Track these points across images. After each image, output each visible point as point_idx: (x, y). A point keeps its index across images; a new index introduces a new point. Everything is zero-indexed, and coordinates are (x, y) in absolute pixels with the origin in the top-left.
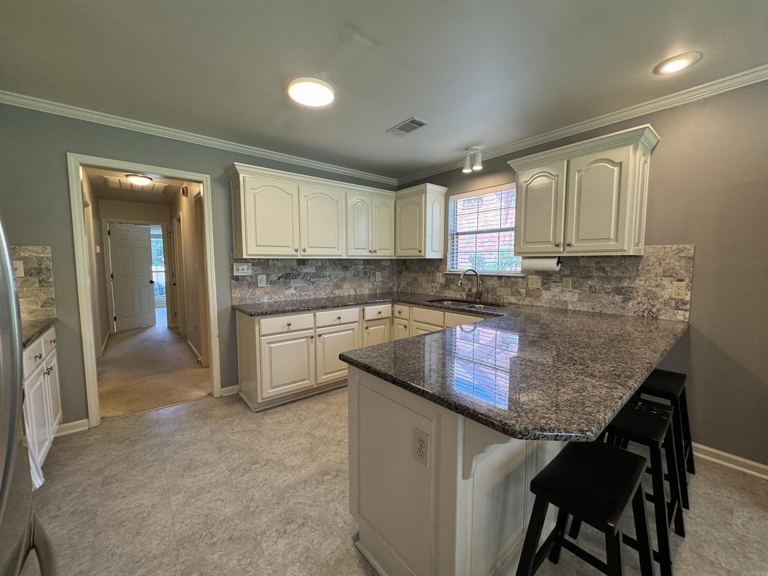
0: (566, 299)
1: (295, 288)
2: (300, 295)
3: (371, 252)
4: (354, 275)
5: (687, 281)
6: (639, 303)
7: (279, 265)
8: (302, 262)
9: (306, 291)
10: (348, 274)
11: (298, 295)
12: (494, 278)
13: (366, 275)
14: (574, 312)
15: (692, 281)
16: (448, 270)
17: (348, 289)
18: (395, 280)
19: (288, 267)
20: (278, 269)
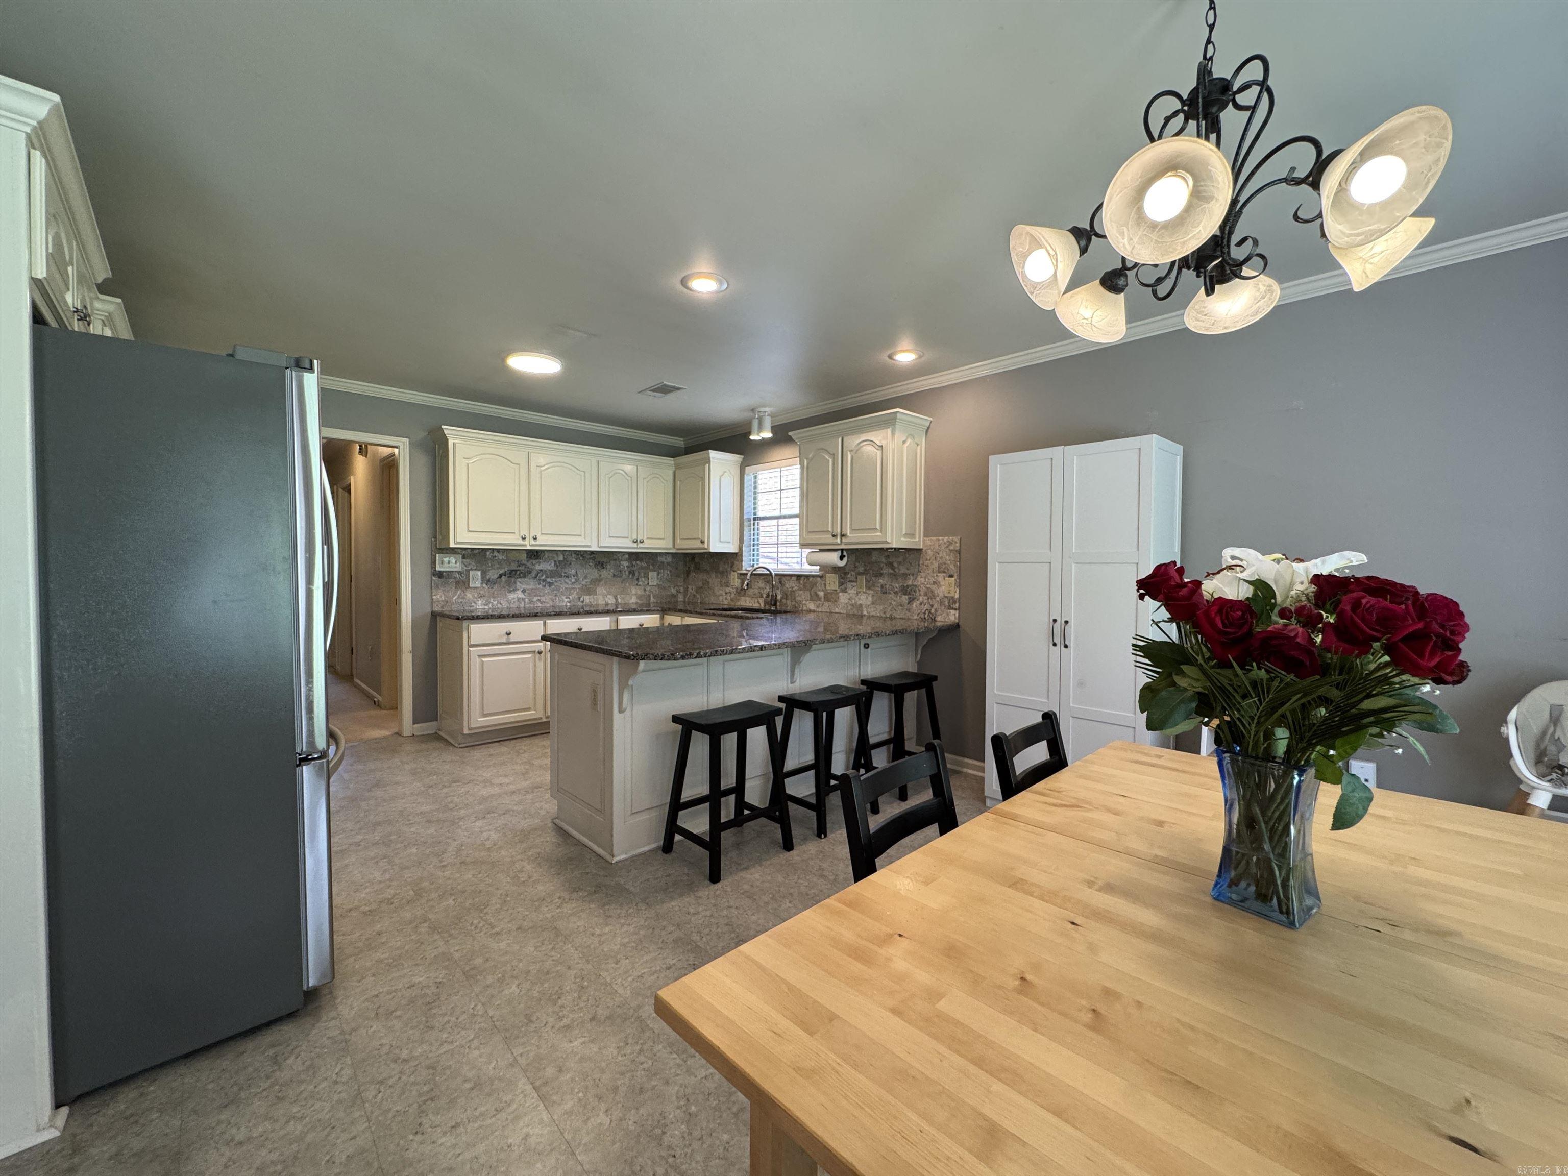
0: (861, 602)
1: (524, 591)
2: (531, 602)
3: (635, 542)
4: (614, 576)
5: (956, 577)
6: (921, 604)
7: (501, 558)
8: (534, 555)
9: (540, 596)
10: (604, 573)
11: (527, 600)
12: (793, 578)
13: (634, 575)
14: (869, 617)
15: (959, 576)
16: (743, 569)
17: (605, 596)
18: (679, 584)
19: (514, 561)
20: (500, 563)
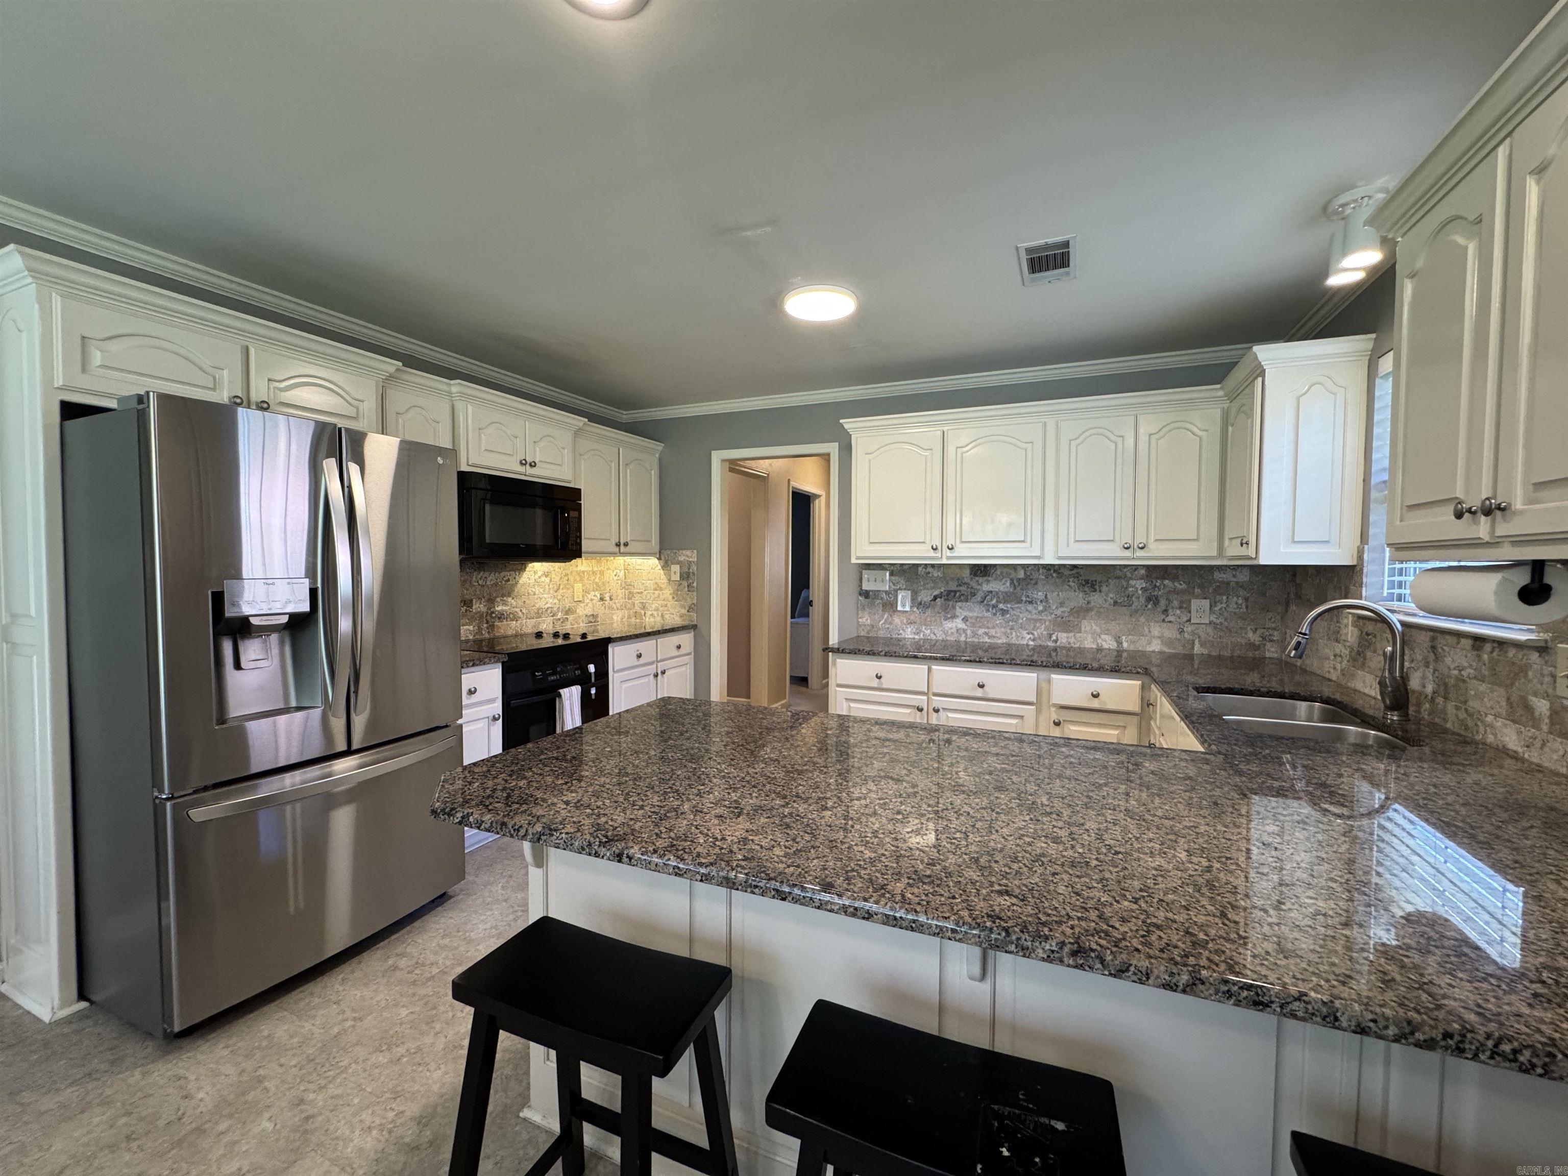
1: (965, 619)
2: (975, 634)
3: (1129, 548)
7: (936, 575)
8: (981, 571)
9: (988, 628)
11: (969, 632)
16: (1367, 606)
17: (1096, 635)
19: (952, 579)
20: (934, 582)
